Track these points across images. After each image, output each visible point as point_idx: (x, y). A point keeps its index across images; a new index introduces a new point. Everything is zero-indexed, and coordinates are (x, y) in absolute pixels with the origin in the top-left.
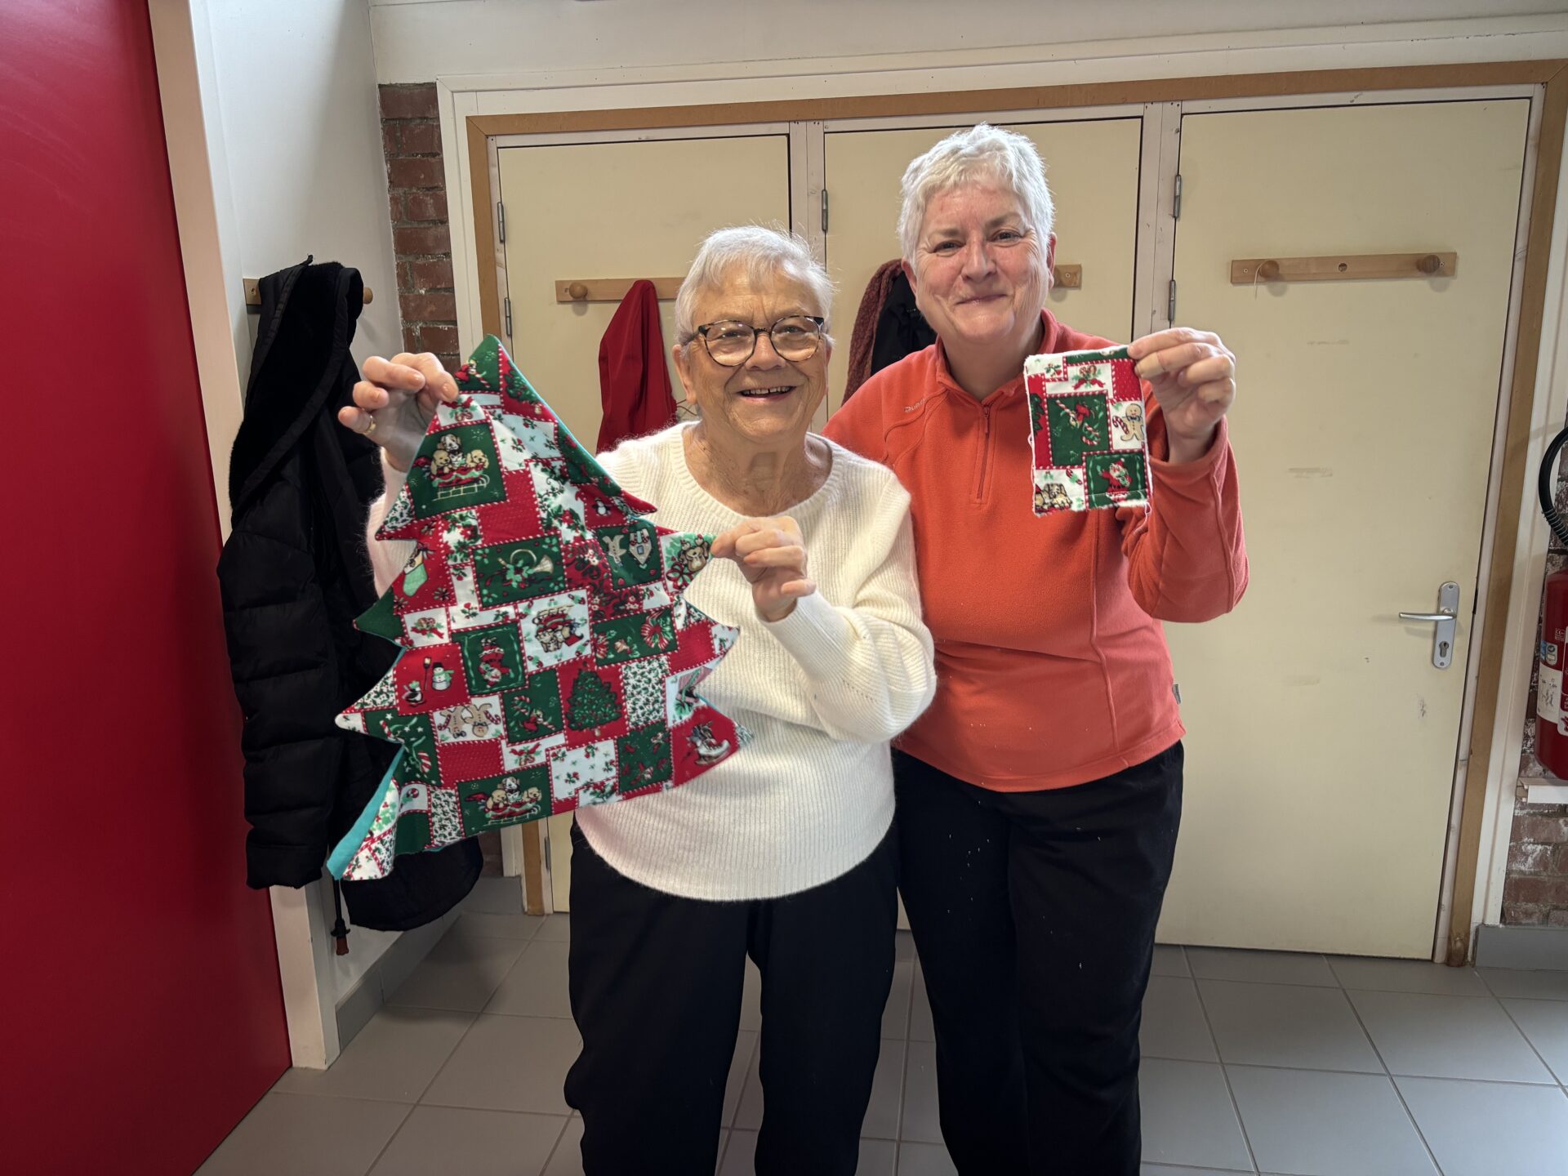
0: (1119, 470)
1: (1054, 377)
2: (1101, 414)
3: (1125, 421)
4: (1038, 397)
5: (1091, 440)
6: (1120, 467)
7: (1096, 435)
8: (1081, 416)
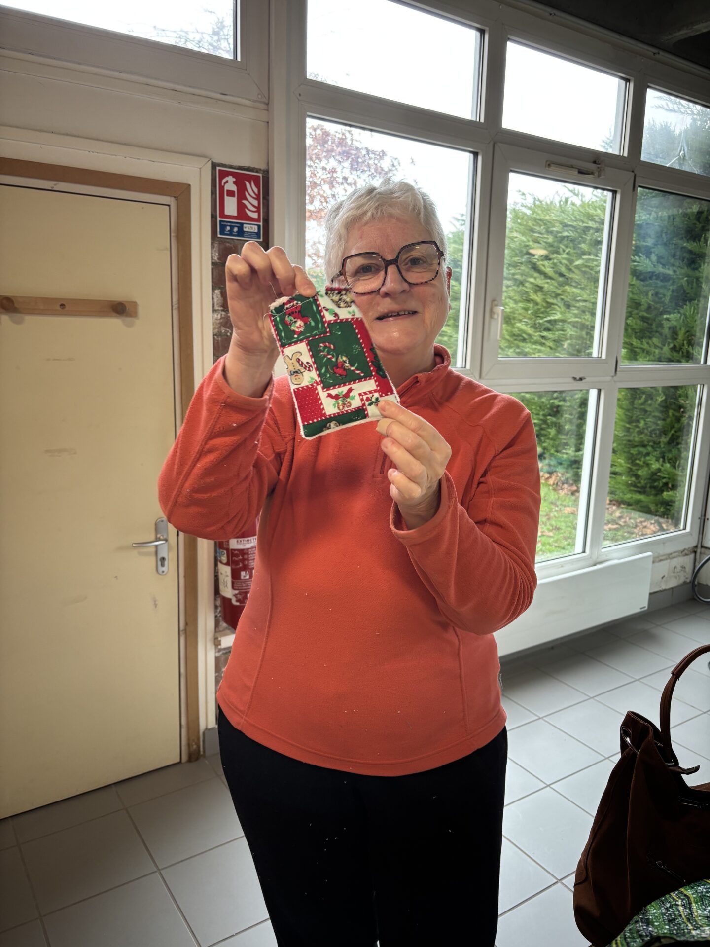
0: (297, 327)
1: (371, 395)
2: (323, 371)
3: (302, 370)
4: (380, 375)
5: (325, 347)
6: (297, 330)
7: (323, 352)
8: (340, 366)
